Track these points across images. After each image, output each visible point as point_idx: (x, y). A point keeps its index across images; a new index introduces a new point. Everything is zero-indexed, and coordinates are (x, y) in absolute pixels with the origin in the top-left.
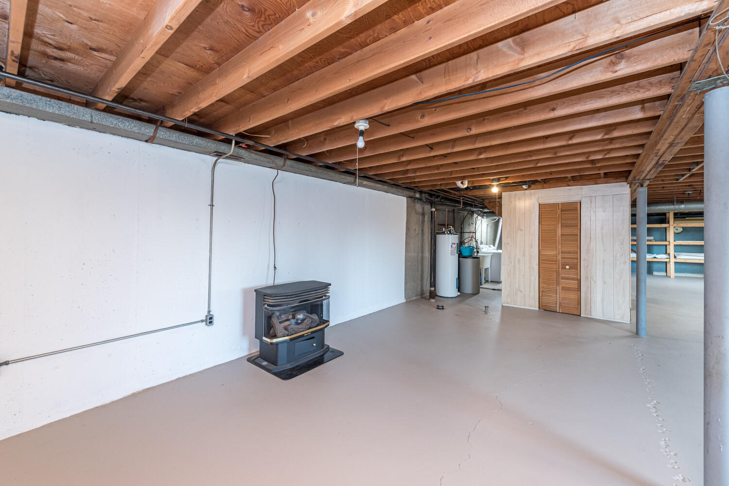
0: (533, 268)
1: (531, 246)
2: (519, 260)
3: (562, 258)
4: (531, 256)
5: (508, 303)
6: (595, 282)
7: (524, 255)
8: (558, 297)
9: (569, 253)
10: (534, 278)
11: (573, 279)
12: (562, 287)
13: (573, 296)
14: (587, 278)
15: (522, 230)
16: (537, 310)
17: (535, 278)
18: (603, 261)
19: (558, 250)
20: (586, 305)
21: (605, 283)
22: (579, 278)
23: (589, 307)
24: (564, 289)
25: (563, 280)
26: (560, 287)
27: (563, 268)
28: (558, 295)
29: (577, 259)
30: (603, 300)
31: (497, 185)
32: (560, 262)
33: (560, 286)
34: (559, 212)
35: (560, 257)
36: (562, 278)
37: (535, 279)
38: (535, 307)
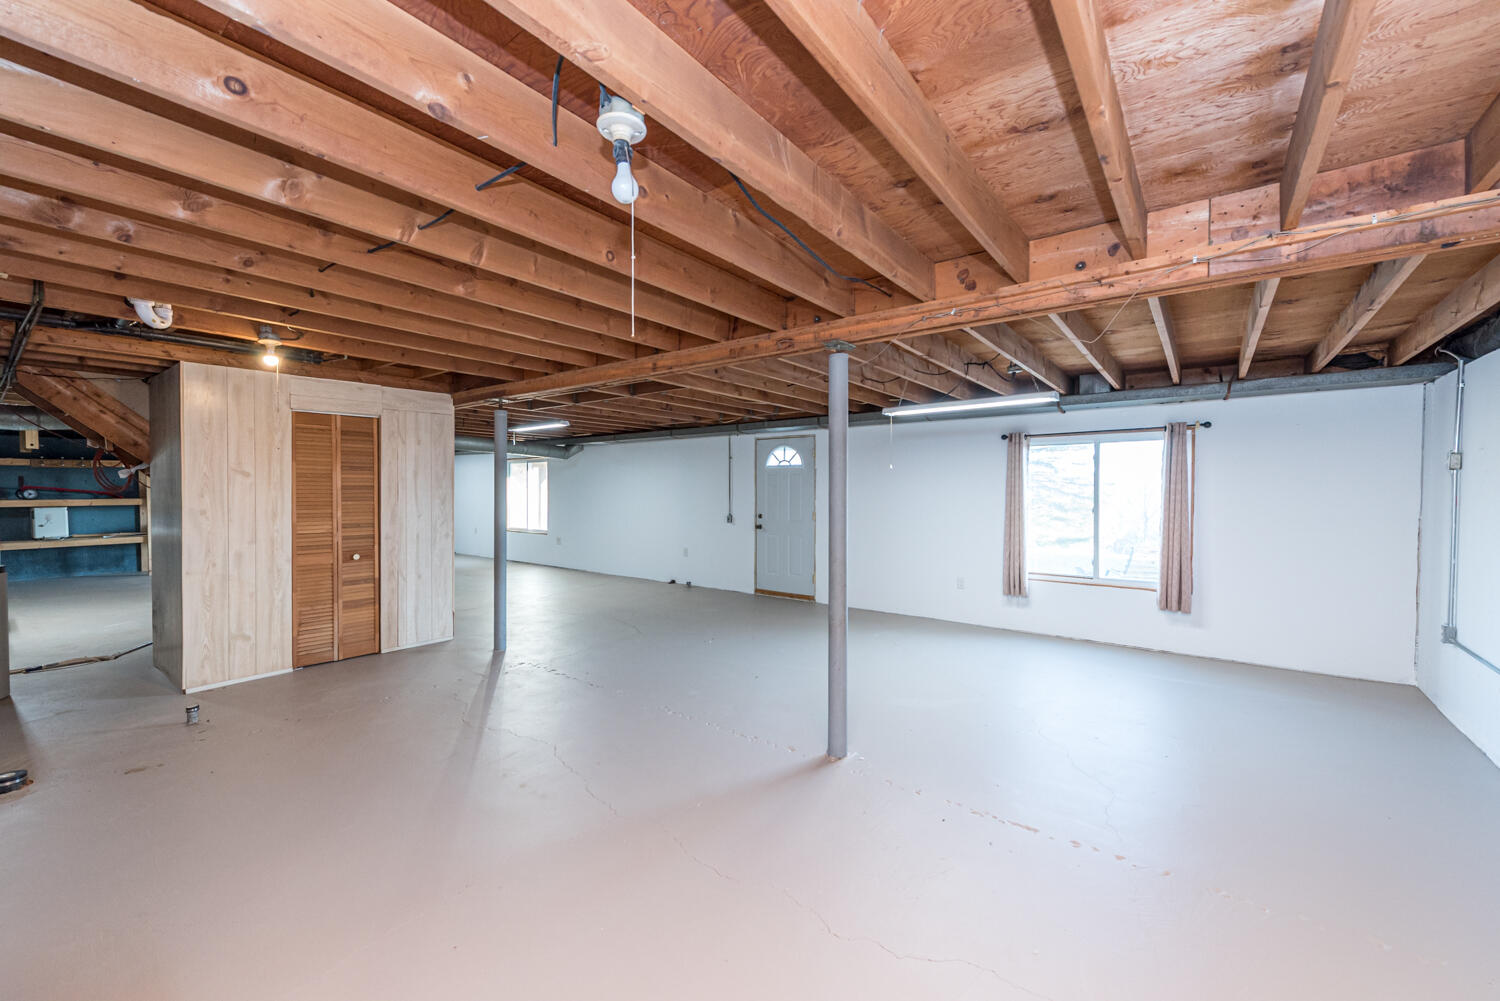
0: (279, 571)
1: (275, 515)
2: (239, 556)
3: (344, 538)
4: (272, 541)
5: (205, 683)
6: (405, 579)
7: (254, 541)
8: (336, 627)
9: (358, 526)
10: (280, 595)
11: (366, 581)
12: (344, 602)
13: (365, 614)
14: (391, 573)
15: (247, 475)
16: (289, 674)
17: (284, 596)
18: (418, 536)
19: (335, 520)
20: (389, 628)
21: (419, 577)
22: (377, 576)
23: (394, 632)
24: (348, 606)
25: (345, 588)
26: (341, 606)
27: (349, 558)
28: (336, 622)
29: (374, 538)
30: (417, 610)
31: (277, 347)
32: (340, 548)
33: (340, 601)
34: (336, 436)
35: (338, 538)
36: (346, 583)
37: (282, 600)
38: (283, 668)
